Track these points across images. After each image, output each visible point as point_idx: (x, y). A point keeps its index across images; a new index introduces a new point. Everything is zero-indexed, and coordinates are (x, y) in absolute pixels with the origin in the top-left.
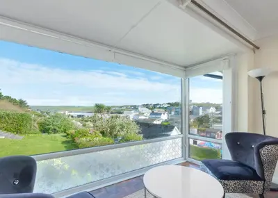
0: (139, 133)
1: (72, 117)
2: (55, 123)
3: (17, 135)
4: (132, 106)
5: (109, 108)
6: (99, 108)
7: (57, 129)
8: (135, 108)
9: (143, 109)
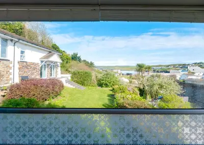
0: (182, 95)
1: (123, 74)
2: (107, 79)
3: (82, 87)
4: (180, 65)
5: (149, 68)
6: (140, 68)
7: (108, 84)
8: (184, 67)
9: (194, 68)
